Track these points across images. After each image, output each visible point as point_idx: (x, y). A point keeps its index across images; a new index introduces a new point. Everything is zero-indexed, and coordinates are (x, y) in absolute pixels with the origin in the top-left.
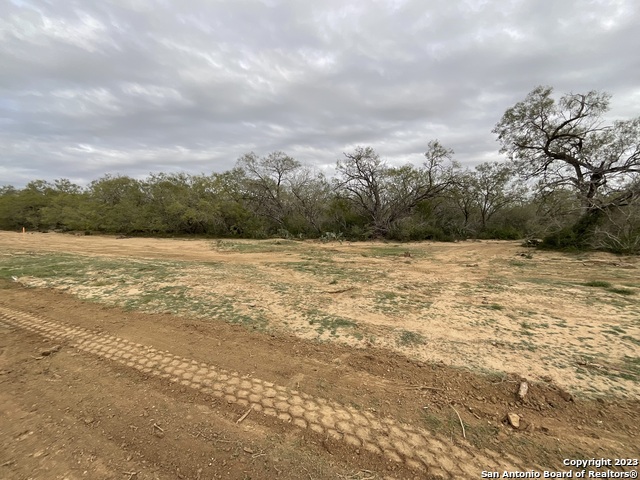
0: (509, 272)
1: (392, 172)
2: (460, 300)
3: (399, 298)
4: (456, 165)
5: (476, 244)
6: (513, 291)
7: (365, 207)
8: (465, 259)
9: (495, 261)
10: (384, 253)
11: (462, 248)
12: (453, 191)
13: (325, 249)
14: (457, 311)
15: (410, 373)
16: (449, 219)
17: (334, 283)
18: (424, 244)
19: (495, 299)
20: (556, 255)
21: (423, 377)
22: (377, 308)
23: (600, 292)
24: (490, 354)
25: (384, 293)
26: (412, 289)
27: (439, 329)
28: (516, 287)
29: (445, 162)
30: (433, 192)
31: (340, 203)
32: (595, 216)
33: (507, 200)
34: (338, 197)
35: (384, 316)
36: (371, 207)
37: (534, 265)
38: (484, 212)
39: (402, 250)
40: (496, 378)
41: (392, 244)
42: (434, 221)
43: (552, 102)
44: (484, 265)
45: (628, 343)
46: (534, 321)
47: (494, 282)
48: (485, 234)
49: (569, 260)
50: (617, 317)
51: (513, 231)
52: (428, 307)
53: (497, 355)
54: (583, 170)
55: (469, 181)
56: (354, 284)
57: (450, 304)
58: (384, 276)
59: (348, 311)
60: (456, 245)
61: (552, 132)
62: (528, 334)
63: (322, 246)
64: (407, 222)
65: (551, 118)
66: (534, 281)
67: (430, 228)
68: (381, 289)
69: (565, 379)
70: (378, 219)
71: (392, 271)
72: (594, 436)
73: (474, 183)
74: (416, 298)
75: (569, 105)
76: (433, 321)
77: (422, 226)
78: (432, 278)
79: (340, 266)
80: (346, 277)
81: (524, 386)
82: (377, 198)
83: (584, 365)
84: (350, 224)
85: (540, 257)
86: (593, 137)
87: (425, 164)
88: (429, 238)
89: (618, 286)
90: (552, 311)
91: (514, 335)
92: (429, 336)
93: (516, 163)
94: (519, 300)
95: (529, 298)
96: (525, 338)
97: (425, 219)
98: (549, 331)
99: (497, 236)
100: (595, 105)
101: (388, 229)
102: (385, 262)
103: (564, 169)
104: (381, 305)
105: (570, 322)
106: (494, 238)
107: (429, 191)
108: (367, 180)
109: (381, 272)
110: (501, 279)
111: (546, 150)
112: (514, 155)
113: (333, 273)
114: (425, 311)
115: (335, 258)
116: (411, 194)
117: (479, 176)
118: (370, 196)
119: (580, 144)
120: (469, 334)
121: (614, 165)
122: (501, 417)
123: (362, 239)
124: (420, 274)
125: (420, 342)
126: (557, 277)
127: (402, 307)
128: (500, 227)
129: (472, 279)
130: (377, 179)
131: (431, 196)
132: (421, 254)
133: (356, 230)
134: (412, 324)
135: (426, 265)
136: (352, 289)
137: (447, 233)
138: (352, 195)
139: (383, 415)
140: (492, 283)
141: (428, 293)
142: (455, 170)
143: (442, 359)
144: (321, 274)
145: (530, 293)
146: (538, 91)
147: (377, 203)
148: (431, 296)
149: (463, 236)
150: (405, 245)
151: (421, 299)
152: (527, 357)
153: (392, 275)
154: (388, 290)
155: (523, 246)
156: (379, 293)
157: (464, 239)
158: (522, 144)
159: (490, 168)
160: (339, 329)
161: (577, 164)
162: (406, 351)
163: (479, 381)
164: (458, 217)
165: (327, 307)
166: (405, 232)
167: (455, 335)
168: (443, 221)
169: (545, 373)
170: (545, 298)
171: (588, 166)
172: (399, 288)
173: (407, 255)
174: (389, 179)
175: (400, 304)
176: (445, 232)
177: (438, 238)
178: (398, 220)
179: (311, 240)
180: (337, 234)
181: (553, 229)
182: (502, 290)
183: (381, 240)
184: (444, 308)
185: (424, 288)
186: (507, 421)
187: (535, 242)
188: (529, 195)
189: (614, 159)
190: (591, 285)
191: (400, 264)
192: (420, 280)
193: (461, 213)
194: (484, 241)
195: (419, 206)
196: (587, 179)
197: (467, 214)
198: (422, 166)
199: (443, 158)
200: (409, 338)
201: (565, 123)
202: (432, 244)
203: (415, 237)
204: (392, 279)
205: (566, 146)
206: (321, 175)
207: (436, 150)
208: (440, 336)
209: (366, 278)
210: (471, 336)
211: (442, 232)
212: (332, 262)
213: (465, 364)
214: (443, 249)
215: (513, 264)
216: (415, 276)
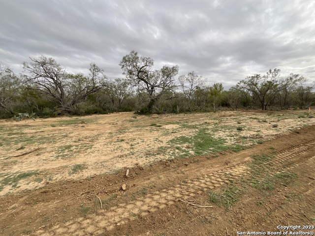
0: (128, 125)
1: (71, 77)
2: (108, 140)
3: (74, 147)
4: (105, 78)
5: (117, 114)
6: (129, 132)
7: (53, 96)
8: (112, 121)
9: (124, 121)
10: (68, 123)
11: (111, 116)
12: (106, 90)
13: (17, 125)
14: (105, 146)
15: (74, 189)
16: (105, 103)
17: (22, 148)
18: (93, 116)
19: (122, 137)
20: (143, 116)
21: (83, 187)
22: (57, 157)
23: (154, 127)
24: (118, 162)
25: (64, 147)
26: (83, 140)
27: (96, 158)
28: (131, 130)
29: (100, 75)
30: (95, 89)
31: (31, 92)
32: (153, 102)
33: (128, 95)
34: (29, 88)
35: (62, 161)
36: (57, 95)
37: (137, 121)
38: (120, 100)
39: (80, 120)
40: (118, 173)
41: (74, 118)
42: (98, 104)
43: (138, 58)
44: (120, 123)
45: (159, 142)
46: (135, 142)
47: (123, 130)
48: (121, 110)
49: (147, 117)
50: (157, 135)
51: (130, 108)
52: (91, 148)
53: (121, 161)
54: (149, 85)
55: (112, 86)
56: (41, 146)
57: (103, 144)
58: (66, 136)
59: (32, 166)
60: (109, 115)
61: (139, 70)
62: (133, 148)
63: (15, 123)
64: (83, 105)
65: (138, 64)
66: (137, 127)
67: (96, 108)
68: (62, 145)
69: (143, 162)
70: (64, 104)
71: (72, 133)
72: (149, 179)
73: (115, 87)
74: (85, 145)
75: (143, 60)
76: (93, 155)
77: (91, 107)
78: (95, 133)
79: (29, 136)
80: (34, 142)
81: (128, 171)
82: (62, 90)
83: (148, 154)
84: (41, 106)
85: (139, 117)
86: (150, 74)
87: (90, 75)
88: (96, 113)
89: (158, 125)
90: (140, 137)
91: (128, 150)
92: (90, 163)
93: (129, 80)
94: (131, 135)
95: (134, 133)
96: (132, 150)
97: (93, 103)
98: (139, 145)
99: (126, 110)
100: (150, 62)
101: (71, 109)
102: (69, 128)
103: (144, 84)
104: (61, 154)
105: (145, 140)
106: (124, 111)
107: (93, 89)
108: (53, 79)
109: (64, 134)
110: (126, 128)
111: (138, 76)
112: (128, 76)
113: (21, 141)
114: (89, 150)
115: (26, 131)
116: (84, 90)
117: (116, 84)
118: (57, 89)
119: (147, 76)
120: (110, 156)
121: (156, 85)
122: (119, 189)
123: (53, 116)
124: (88, 132)
125: (84, 168)
126: (143, 124)
127: (75, 152)
128: (126, 107)
129: (114, 130)
130: (61, 79)
131: (95, 91)
132: (91, 121)
133: (47, 110)
134: (80, 160)
135: (93, 126)
136: (38, 149)
137: (104, 110)
138: (42, 88)
139: (51, 226)
140: (122, 130)
141: (92, 141)
142: (105, 80)
143: (95, 173)
144: (8, 144)
145: (134, 132)
146: (133, 52)
147: (62, 94)
148: (93, 142)
149: (112, 111)
150: (82, 118)
151: (87, 145)
152: (131, 158)
153: (71, 135)
154: (68, 144)
155: (134, 114)
156: (61, 147)
157: (113, 113)
158: (130, 73)
159: (121, 81)
160: (21, 181)
161: (147, 83)
162: (75, 177)
163: (111, 177)
164: (109, 102)
165: (11, 168)
166: (81, 110)
167: (103, 158)
168: (102, 104)
169: (136, 162)
170: (139, 133)
171: (150, 84)
172: (75, 142)
173: (83, 122)
174: (70, 80)
175: (75, 150)
176: (103, 110)
177: (100, 113)
178: (78, 104)
179: (4, 120)
180: (30, 114)
181: (142, 107)
182: (125, 132)
183: (67, 116)
184: (99, 146)
185: (90, 139)
186: (121, 189)
187: (138, 112)
188: (135, 93)
189: (156, 83)
190: (152, 125)
191: (78, 128)
192: (88, 135)
193: (110, 100)
194: (120, 113)
195: (89, 96)
196: (150, 89)
197: (113, 101)
198: (88, 76)
199: (99, 73)
200: (78, 168)
201: (143, 67)
202: (97, 116)
203: (88, 113)
204: (71, 137)
205: (144, 76)
206: (9, 71)
207: (95, 68)
208: (96, 161)
209: (51, 140)
210: (111, 156)
211: (102, 110)
212: (23, 134)
213: (107, 171)
214: (102, 118)
215: (131, 121)
216: (87, 133)
